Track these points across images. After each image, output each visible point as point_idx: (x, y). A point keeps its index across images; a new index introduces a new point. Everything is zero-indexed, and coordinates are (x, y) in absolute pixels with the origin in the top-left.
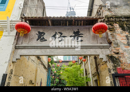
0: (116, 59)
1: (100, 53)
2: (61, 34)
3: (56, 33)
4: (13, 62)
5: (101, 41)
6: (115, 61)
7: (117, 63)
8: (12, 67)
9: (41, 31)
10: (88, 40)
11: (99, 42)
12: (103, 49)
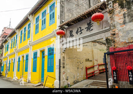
0: (110, 40)
1: (104, 36)
2: (80, 28)
3: (78, 28)
4: (63, 52)
5: (105, 26)
6: (108, 42)
7: (110, 44)
8: (63, 55)
9: (71, 30)
10: (96, 28)
11: (104, 27)
12: (106, 33)
